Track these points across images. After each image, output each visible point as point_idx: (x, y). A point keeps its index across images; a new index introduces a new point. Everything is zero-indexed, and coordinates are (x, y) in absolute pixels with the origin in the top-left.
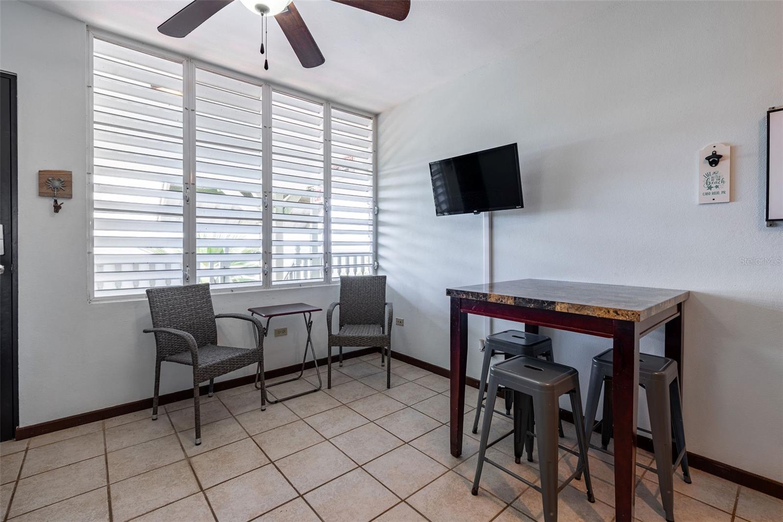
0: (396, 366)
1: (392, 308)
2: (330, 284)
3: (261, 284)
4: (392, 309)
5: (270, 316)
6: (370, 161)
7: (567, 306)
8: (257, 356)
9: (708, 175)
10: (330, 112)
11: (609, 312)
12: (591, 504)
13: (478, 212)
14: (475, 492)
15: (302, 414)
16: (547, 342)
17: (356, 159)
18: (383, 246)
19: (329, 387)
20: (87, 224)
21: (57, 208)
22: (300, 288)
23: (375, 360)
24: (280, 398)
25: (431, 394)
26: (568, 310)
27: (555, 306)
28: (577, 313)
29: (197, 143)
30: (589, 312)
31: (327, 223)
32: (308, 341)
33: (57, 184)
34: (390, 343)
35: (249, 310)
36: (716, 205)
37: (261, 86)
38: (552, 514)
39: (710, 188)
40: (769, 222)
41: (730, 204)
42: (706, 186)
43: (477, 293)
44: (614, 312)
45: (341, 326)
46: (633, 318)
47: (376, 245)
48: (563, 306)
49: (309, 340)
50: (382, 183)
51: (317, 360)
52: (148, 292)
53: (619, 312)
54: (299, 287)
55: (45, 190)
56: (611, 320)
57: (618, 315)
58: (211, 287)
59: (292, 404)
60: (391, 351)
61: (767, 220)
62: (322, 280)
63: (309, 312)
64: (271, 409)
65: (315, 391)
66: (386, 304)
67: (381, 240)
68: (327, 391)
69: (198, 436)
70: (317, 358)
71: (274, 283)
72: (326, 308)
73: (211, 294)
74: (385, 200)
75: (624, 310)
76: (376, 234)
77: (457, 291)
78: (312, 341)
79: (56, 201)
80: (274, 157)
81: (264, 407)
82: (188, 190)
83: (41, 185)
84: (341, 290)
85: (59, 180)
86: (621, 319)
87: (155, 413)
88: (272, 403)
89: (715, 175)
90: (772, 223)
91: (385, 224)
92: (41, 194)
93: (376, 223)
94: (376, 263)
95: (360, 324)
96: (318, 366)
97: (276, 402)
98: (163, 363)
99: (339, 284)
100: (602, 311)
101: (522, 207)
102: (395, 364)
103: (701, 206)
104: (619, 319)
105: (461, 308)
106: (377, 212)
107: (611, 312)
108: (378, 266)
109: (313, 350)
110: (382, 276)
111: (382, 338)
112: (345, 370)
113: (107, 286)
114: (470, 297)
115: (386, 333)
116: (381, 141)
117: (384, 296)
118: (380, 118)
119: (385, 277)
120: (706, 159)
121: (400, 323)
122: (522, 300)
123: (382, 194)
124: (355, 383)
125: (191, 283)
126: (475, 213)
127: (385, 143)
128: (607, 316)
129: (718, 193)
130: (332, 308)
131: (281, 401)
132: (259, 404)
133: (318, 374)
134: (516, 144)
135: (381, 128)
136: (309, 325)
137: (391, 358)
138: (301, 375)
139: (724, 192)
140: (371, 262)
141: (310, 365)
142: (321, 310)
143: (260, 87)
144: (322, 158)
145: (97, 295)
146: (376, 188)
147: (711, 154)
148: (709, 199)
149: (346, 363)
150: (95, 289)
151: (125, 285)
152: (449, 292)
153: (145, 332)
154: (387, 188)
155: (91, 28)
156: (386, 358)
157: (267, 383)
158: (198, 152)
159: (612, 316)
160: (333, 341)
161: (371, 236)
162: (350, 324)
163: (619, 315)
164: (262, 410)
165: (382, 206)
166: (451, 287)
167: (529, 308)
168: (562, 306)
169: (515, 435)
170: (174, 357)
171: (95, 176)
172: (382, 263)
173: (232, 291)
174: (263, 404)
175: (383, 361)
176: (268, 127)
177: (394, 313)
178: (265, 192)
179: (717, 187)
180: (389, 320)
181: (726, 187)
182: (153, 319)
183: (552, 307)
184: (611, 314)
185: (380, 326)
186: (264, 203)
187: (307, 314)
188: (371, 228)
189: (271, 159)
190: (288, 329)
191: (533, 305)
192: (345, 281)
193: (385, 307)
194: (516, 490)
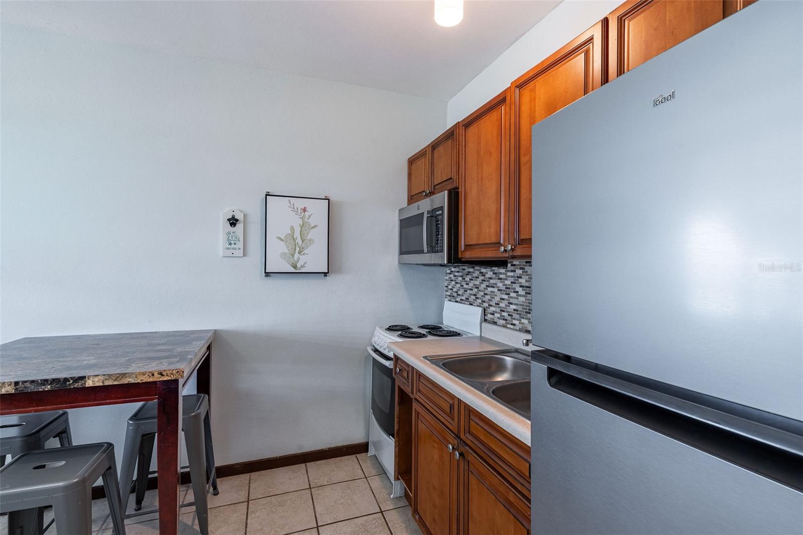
7: (102, 378)
9: (229, 233)
11: (153, 375)
16: (62, 418)
26: (103, 383)
27: (85, 381)
28: (116, 383)
30: (131, 380)
36: (235, 258)
39: (230, 244)
40: (266, 274)
41: (244, 258)
42: (227, 242)
44: (158, 374)
46: (177, 375)
48: (96, 379)
53: (164, 373)
56: (155, 383)
61: (265, 273)
75: (170, 370)
86: (165, 379)
89: (233, 234)
90: (267, 274)
100: (146, 376)
103: (224, 258)
104: (163, 380)
107: (156, 374)
120: (228, 220)
122: (30, 383)
128: (151, 380)
129: (235, 249)
139: (239, 249)
147: (231, 217)
148: (229, 253)
159: (157, 378)
163: (164, 375)
168: (94, 379)
179: (235, 244)
181: (240, 245)
183: (80, 384)
184: (156, 377)
191: (49, 387)
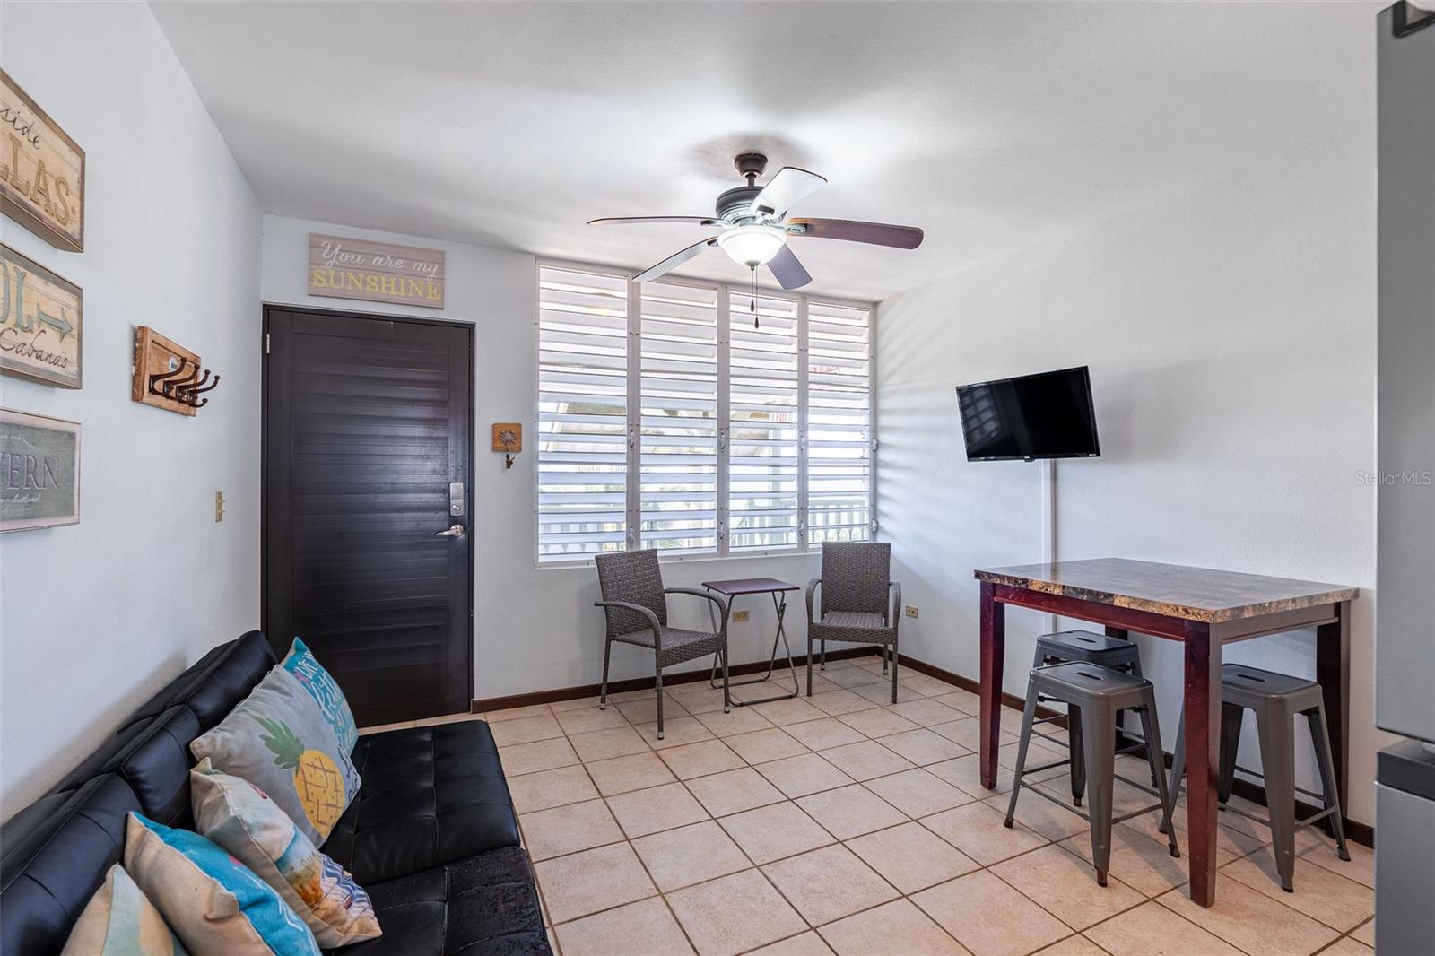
0: (907, 676)
1: (900, 590)
2: (806, 552)
3: (715, 551)
4: (900, 593)
5: (733, 595)
6: (865, 371)
7: (1128, 600)
8: (718, 644)
10: (807, 307)
11: (1177, 610)
12: (1175, 859)
13: (1032, 459)
14: (1009, 824)
15: (778, 722)
16: (1133, 649)
17: (843, 370)
18: (886, 498)
19: (809, 694)
20: (533, 479)
21: (509, 464)
22: (766, 557)
23: (876, 664)
24: (745, 701)
25: (959, 716)
27: (1114, 599)
28: (1140, 609)
29: (643, 374)
30: (1154, 609)
31: (803, 467)
32: (779, 630)
33: (509, 436)
34: (896, 639)
35: (704, 584)
37: (715, 289)
38: (1102, 847)
43: (1016, 578)
44: (1183, 610)
45: (823, 612)
46: (1207, 618)
47: (875, 496)
48: (1123, 599)
49: (781, 628)
50: (885, 404)
51: (792, 658)
52: (597, 558)
53: (1189, 611)
54: (764, 556)
55: (498, 444)
56: (1180, 620)
57: (1189, 613)
58: (659, 554)
59: (761, 708)
60: (899, 655)
62: (796, 546)
63: (782, 590)
64: (735, 712)
65: (791, 697)
66: (890, 584)
67: (883, 489)
68: (806, 698)
69: (661, 729)
70: (792, 656)
71: (731, 550)
72: (804, 585)
73: (660, 562)
74: (890, 429)
75: (1196, 609)
76: (875, 480)
77: (988, 574)
78: (785, 630)
79: (508, 456)
80: (733, 380)
81: (727, 709)
82: (632, 434)
83: (494, 440)
84: (823, 562)
85: (511, 432)
86: (1192, 618)
87: (603, 701)
88: (736, 706)
91: (888, 465)
92: (495, 449)
93: (875, 464)
94: (874, 522)
95: (851, 611)
96: (794, 666)
97: (742, 705)
98: (612, 642)
99: (821, 553)
100: (1170, 609)
101: (1098, 455)
102: (904, 672)
104: (1189, 618)
105: (994, 596)
106: (876, 447)
107: (1180, 609)
108: (877, 527)
109: (786, 642)
110: (884, 544)
111: (886, 633)
112: (829, 676)
113: (552, 549)
114: (1006, 583)
115: (891, 625)
116: (882, 342)
117: (888, 573)
118: (881, 308)
119: (889, 546)
121: (913, 613)
122: (1073, 590)
123: (884, 421)
124: (845, 692)
125: (635, 549)
126: (1026, 460)
127: (889, 347)
128: (1175, 615)
130: (812, 587)
131: (747, 704)
132: (721, 706)
133: (794, 676)
134: (1086, 368)
135: (882, 323)
136: (781, 611)
137: (899, 666)
138: (769, 675)
140: (867, 520)
141: (782, 664)
142: (798, 589)
143: (714, 291)
144: (795, 376)
145: (542, 560)
146: (875, 411)
149: (830, 665)
150: (540, 553)
151: (571, 549)
152: (978, 575)
153: (596, 605)
154: (892, 412)
155: (539, 257)
156: (890, 665)
157: (732, 680)
158: (644, 383)
159: (1181, 614)
160: (814, 632)
161: (867, 482)
162: (836, 610)
164: (726, 712)
165: (883, 438)
166: (981, 568)
167: (1082, 600)
168: (1121, 599)
169: (1072, 766)
170: (625, 637)
171: (540, 423)
172: (883, 523)
173: (681, 559)
174: (726, 705)
175: (886, 668)
176: (724, 342)
177: (902, 598)
178: (721, 429)
180: (895, 608)
182: (603, 590)
183: (1110, 601)
184: (1180, 612)
185: (880, 614)
186: (719, 443)
187: (779, 595)
188: (867, 471)
189: (728, 384)
190: (750, 613)
191: (1085, 597)
192: (828, 548)
193: (888, 588)
194: (1067, 830)
